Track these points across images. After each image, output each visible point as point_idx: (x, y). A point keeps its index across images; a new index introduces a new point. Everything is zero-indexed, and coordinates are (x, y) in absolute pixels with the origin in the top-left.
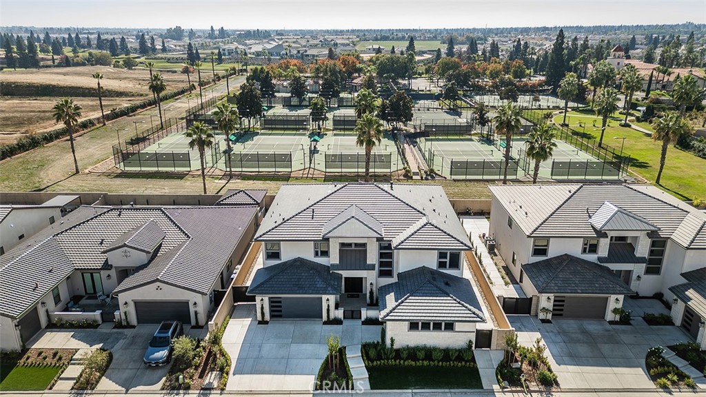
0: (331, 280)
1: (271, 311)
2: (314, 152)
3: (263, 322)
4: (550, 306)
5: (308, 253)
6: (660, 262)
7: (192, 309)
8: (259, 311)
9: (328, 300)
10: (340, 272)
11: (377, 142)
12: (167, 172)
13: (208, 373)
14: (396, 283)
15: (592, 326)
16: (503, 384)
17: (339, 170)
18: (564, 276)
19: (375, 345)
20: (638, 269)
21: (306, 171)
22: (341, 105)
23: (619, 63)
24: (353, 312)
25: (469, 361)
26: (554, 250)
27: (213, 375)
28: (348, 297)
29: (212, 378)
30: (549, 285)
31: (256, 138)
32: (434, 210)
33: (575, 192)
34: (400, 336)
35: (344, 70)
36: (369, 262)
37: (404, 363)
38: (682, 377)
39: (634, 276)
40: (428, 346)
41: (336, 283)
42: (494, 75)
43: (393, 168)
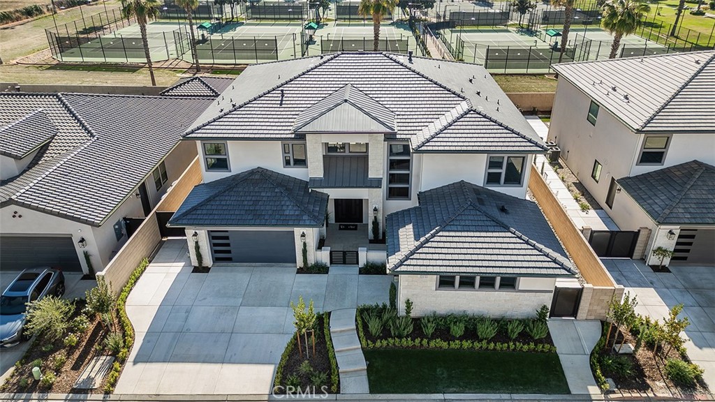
0: (308, 203)
1: (214, 252)
2: (309, 42)
3: (200, 269)
4: (670, 244)
5: (273, 160)
7: (80, 250)
8: (192, 251)
9: (303, 235)
10: (325, 191)
12: (117, 64)
13: (92, 358)
14: (415, 208)
16: (607, 386)
18: (698, 197)
19: (379, 312)
24: (344, 253)
25: (540, 341)
26: (677, 154)
27: (100, 362)
28: (340, 229)
29: (94, 370)
30: (675, 211)
31: (239, 29)
32: (478, 93)
33: (708, 63)
34: (422, 297)
36: (372, 174)
37: (428, 343)
40: (470, 312)
41: (318, 209)
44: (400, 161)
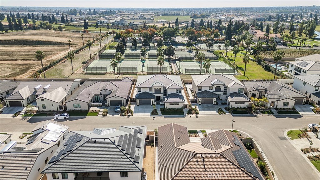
0: (153, 96)
1: (140, 103)
2: (143, 66)
3: (138, 105)
4: (201, 101)
5: (147, 91)
6: (226, 92)
7: (123, 102)
8: (137, 103)
9: (152, 100)
10: (155, 95)
11: (163, 64)
12: (100, 73)
14: (167, 96)
15: (210, 105)
16: (188, 114)
17: (152, 72)
19: (163, 108)
20: (222, 93)
21: (142, 72)
22: (151, 48)
23: (253, 32)
24: (158, 103)
25: (182, 111)
26: (203, 89)
28: (157, 100)
31: (123, 61)
32: (176, 81)
33: (210, 76)
34: (168, 106)
35: (151, 34)
36: (161, 92)
37: (169, 111)
38: (223, 112)
39: (221, 95)
42: (207, 36)
43: (168, 71)
44: (165, 91)
